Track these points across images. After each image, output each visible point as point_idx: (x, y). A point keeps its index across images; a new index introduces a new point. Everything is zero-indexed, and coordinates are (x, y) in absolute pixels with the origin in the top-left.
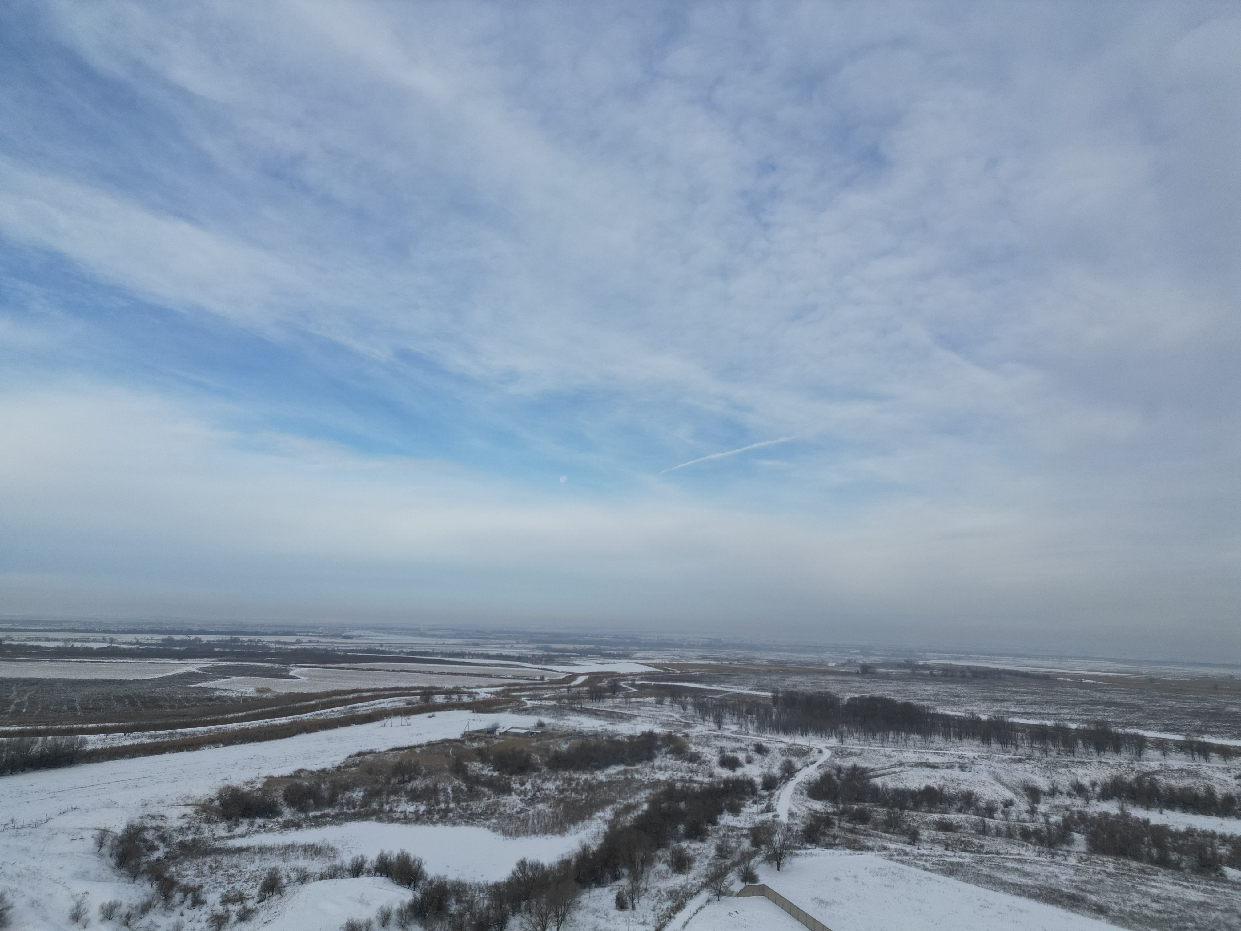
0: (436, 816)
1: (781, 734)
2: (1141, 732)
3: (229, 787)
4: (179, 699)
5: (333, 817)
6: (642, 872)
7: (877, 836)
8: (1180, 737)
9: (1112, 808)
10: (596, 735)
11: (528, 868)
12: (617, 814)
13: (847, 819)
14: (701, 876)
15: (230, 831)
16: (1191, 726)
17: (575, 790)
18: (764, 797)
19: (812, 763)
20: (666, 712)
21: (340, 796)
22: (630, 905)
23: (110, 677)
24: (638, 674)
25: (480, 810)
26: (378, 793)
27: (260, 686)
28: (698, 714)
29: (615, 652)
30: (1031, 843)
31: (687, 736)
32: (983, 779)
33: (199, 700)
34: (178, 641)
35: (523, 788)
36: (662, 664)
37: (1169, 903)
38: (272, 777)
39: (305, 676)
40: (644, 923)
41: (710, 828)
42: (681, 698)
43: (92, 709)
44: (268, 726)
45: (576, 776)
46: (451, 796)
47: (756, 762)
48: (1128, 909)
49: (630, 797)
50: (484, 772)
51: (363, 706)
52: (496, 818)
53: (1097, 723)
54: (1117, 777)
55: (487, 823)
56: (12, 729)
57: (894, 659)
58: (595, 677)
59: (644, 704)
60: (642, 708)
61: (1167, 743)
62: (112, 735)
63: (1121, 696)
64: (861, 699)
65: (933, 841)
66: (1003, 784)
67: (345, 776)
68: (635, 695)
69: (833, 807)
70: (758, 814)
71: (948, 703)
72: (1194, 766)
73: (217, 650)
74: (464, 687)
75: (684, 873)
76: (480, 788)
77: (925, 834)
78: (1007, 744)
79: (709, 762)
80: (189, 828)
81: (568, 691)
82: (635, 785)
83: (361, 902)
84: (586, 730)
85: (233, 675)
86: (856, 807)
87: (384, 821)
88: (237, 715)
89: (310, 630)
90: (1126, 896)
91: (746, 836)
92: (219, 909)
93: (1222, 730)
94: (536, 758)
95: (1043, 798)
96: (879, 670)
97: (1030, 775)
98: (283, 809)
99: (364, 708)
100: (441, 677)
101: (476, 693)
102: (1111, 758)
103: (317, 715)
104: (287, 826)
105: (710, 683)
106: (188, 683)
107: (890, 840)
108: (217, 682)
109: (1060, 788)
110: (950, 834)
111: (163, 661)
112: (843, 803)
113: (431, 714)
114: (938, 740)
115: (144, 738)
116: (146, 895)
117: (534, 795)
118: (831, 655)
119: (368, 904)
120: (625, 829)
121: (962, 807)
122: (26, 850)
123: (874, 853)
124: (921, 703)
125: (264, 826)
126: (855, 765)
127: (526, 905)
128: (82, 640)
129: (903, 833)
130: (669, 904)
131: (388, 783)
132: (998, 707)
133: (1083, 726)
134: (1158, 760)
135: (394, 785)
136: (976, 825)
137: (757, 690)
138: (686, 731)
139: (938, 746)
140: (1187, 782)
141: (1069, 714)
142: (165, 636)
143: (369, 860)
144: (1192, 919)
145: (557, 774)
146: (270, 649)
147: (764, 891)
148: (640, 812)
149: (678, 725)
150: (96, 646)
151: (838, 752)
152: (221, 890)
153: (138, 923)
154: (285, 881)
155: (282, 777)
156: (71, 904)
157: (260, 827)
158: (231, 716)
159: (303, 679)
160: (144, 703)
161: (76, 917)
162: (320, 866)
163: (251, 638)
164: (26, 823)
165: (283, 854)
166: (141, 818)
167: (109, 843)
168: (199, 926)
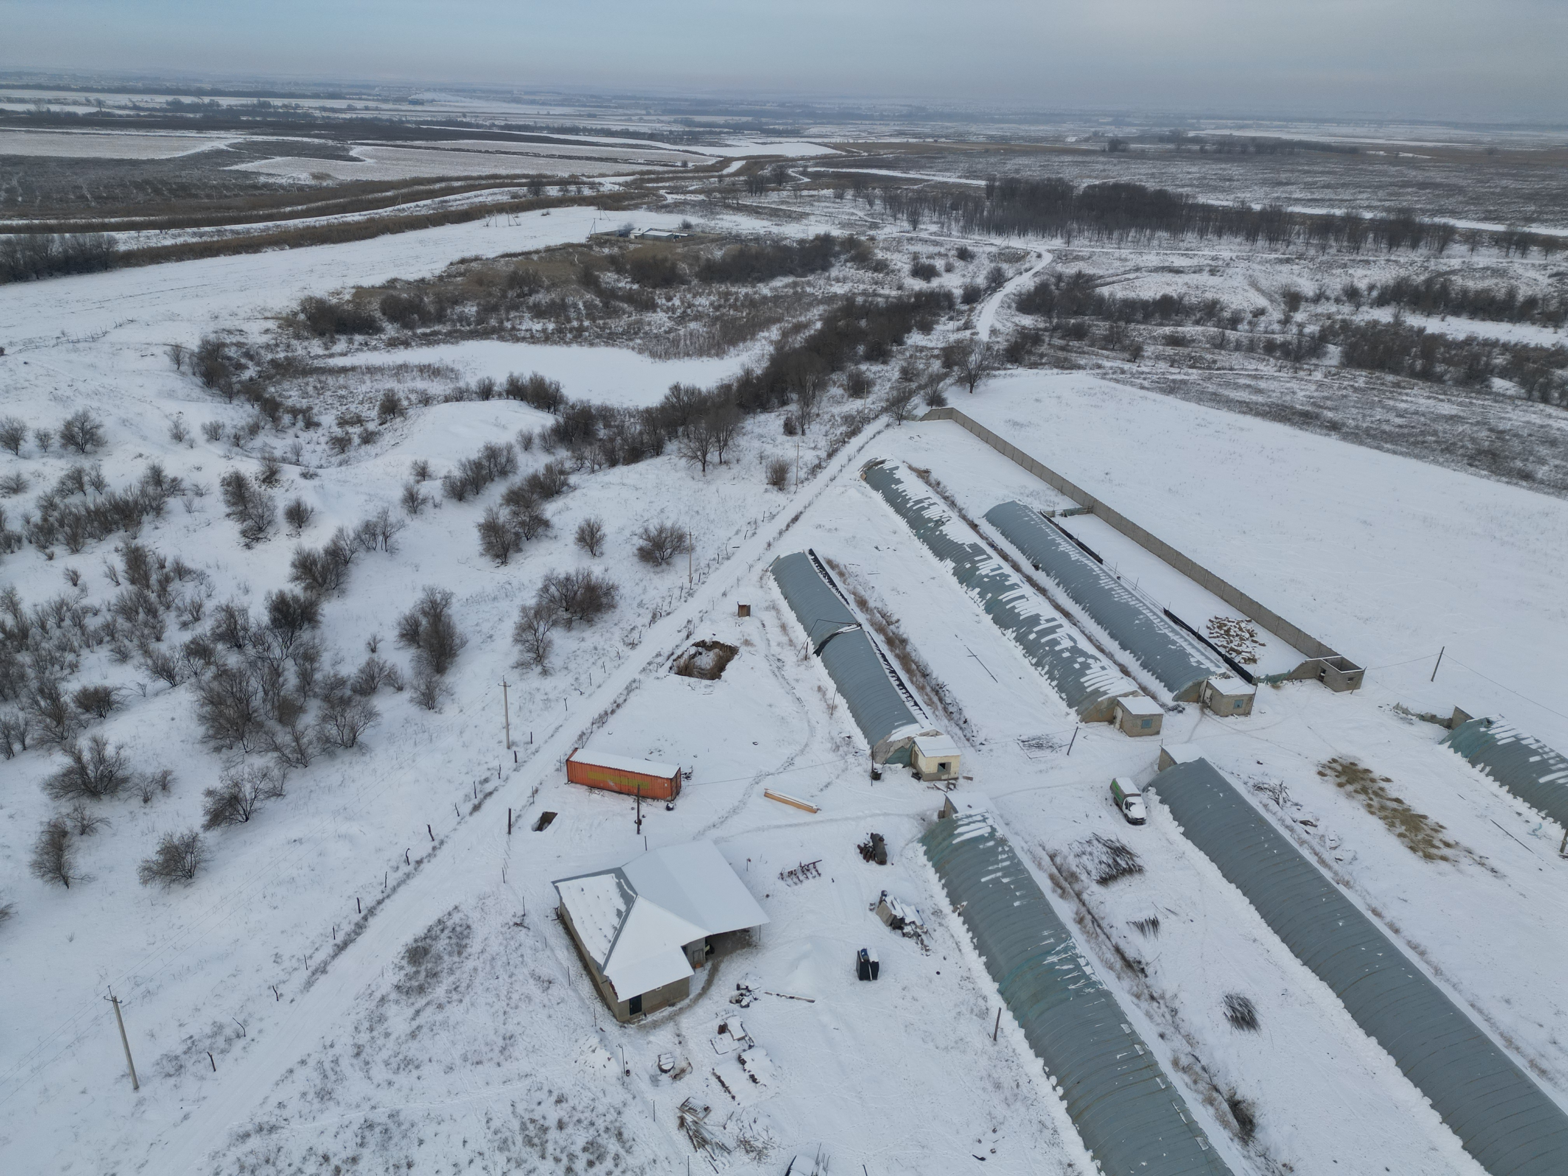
0: (569, 336)
1: (993, 235)
2: (1452, 222)
3: (311, 298)
4: (214, 187)
5: (446, 335)
6: (814, 397)
7: (1093, 353)
8: (1500, 228)
9: (1384, 315)
10: (757, 239)
11: (682, 392)
12: (785, 334)
13: (1060, 335)
14: (881, 400)
15: (327, 349)
16: (1520, 212)
17: (734, 306)
18: (961, 313)
19: (1027, 270)
20: (846, 209)
21: (449, 311)
22: (800, 431)
23: (116, 156)
24: (812, 158)
25: (621, 330)
26: (495, 308)
27: (315, 171)
28: (888, 211)
29: (781, 128)
30: (1274, 357)
31: (872, 239)
32: (1236, 284)
33: (242, 188)
34: (189, 105)
35: (670, 304)
36: (844, 144)
37: (1415, 417)
38: (361, 287)
39: (371, 158)
40: (815, 448)
41: (894, 348)
42: (867, 189)
43: (107, 198)
44: (340, 224)
45: (734, 289)
46: (584, 312)
47: (957, 271)
48: (1365, 425)
49: (801, 315)
50: (620, 285)
51: (456, 200)
52: (641, 338)
53: (1400, 211)
54: (1403, 279)
55: (631, 344)
56: (15, 222)
57: (1157, 130)
58: (754, 163)
59: (819, 199)
60: (816, 204)
61: (1481, 236)
62: (144, 233)
63: (1444, 174)
64: (1102, 187)
65: (1158, 358)
66: (1259, 290)
67: (450, 288)
68: (807, 187)
69: (1045, 322)
70: (953, 332)
71: (1215, 189)
72: (1503, 263)
73: (244, 118)
74: (583, 175)
75: (861, 398)
76: (617, 303)
77: (1149, 350)
78: (1277, 240)
79: (899, 271)
80: (277, 345)
81: (720, 181)
82: (806, 300)
83: (497, 426)
84: (744, 232)
85: (276, 155)
86: (1073, 321)
87: (508, 340)
88: (295, 208)
89: (364, 91)
90: (1368, 412)
91: (937, 357)
92: (338, 432)
93: (1559, 216)
94: (684, 267)
95: (1303, 304)
96: (1133, 146)
97: (1295, 278)
98: (384, 325)
99: (458, 202)
100: (551, 161)
101: (600, 184)
102: (1404, 255)
103: (399, 210)
104: (393, 343)
105: (906, 170)
106: (219, 165)
107: (1107, 357)
108: (257, 163)
109: (1328, 293)
110: (1181, 350)
111: (178, 133)
112: (1058, 318)
113: (545, 211)
114: (1190, 238)
115: (186, 237)
116: (249, 416)
117: (684, 312)
118: (1072, 126)
119: (504, 427)
120: (795, 351)
121: (1201, 318)
122: (92, 366)
123: (1085, 372)
124: (1180, 190)
125: (366, 344)
126: (1080, 272)
127: (684, 431)
128: (57, 101)
129: (1124, 349)
130: (844, 429)
131: (504, 296)
132: (1279, 192)
133: (1380, 215)
134: (1462, 257)
135: (512, 299)
136: (1213, 338)
137: (967, 178)
138: (871, 233)
139: (1189, 246)
140: (1489, 283)
141: (1367, 199)
142: (170, 98)
143: (498, 382)
144: (1435, 433)
145: (711, 287)
146: (316, 118)
147: (952, 415)
148: (812, 332)
149: (861, 226)
150: (81, 110)
151: (1062, 257)
152: (334, 411)
153: (251, 445)
154: (405, 403)
155: (373, 287)
156: (168, 424)
157: (361, 344)
158: (288, 209)
159: (369, 161)
160: (171, 191)
161: (178, 437)
162: (442, 387)
163: (286, 101)
164: (81, 336)
165: (397, 374)
166: (216, 332)
167: (187, 360)
168: (319, 448)
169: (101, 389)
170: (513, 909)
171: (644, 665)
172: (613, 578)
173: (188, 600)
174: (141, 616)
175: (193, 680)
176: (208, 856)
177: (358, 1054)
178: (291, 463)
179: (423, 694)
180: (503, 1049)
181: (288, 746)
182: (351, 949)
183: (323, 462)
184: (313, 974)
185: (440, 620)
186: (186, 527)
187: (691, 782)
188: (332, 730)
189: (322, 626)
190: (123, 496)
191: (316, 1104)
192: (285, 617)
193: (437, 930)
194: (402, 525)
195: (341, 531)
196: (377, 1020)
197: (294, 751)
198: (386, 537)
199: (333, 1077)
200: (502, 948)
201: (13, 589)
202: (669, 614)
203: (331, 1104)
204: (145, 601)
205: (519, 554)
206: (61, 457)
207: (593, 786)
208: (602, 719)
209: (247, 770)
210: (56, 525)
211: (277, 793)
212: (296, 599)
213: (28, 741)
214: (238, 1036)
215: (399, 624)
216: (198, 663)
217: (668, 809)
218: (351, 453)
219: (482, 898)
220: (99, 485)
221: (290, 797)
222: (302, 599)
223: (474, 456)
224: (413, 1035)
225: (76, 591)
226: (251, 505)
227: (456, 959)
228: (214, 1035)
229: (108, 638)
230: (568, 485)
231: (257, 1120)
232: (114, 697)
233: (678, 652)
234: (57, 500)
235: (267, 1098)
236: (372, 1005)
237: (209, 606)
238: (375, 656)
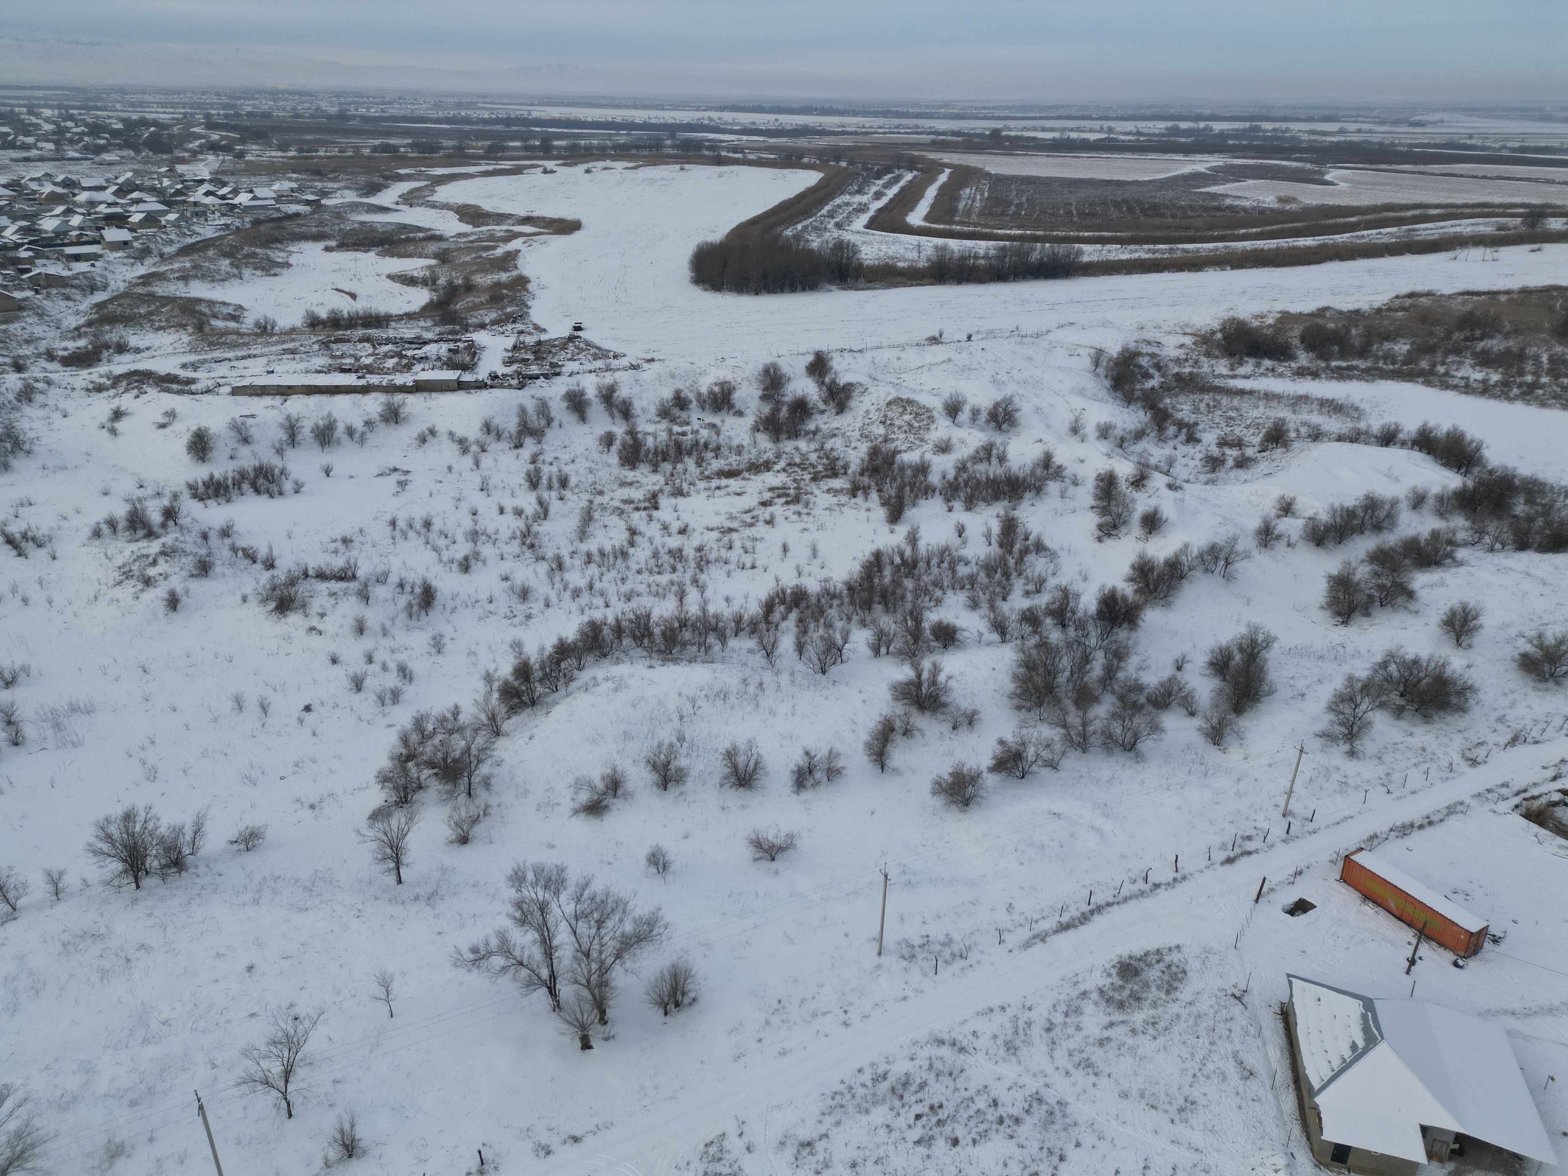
0: (1516, 391)
3: (1234, 319)
4: (1182, 207)
5: (1363, 371)
15: (1232, 370)
21: (1375, 347)
26: (1431, 350)
27: (1282, 194)
33: (1206, 209)
34: (1185, 130)
38: (1288, 313)
39: (1345, 181)
43: (1088, 214)
44: (1289, 248)
46: (1546, 367)
51: (1427, 229)
56: (1013, 232)
62: (1108, 247)
67: (1386, 322)
73: (1231, 142)
80: (1186, 360)
83: (1388, 476)
85: (1249, 177)
87: (1435, 386)
88: (1250, 230)
89: (1362, 113)
92: (1215, 451)
98: (1298, 353)
99: (1427, 231)
103: (1357, 237)
104: (1301, 373)
106: (1194, 187)
108: (1229, 186)
111: (1166, 156)
113: (1536, 246)
115: (1141, 252)
116: (1140, 422)
119: (1396, 479)
122: (1030, 358)
125: (1273, 370)
128: (1078, 130)
131: (1448, 337)
135: (1456, 342)
142: (1170, 124)
143: (1406, 430)
146: (1302, 141)
150: (1093, 137)
152: (1218, 431)
153: (1131, 449)
154: (1293, 435)
155: (1301, 313)
156: (1071, 417)
157: (1267, 369)
158: (1243, 231)
159: (1343, 185)
160: (1143, 210)
161: (1075, 430)
162: (1339, 425)
163: (1277, 125)
164: (1029, 332)
165: (1294, 405)
166: (1137, 342)
167: (1104, 363)
168: (1192, 463)
169: (1029, 379)
170: (1235, 979)
171: (1481, 789)
172: (1474, 677)
173: (1036, 573)
174: (998, 576)
175: (1019, 642)
176: (984, 794)
177: (1048, 1030)
178: (1161, 472)
179: (1213, 728)
180: (1181, 1110)
181: (1075, 728)
182: (1071, 934)
183: (1191, 477)
184: (1034, 937)
185: (1254, 660)
186: (1056, 510)
187: (1497, 948)
188: (1117, 728)
189: (1140, 631)
190: (1017, 472)
191: (1002, 1051)
192: (1110, 612)
193: (1153, 958)
194: (1247, 556)
195: (1186, 546)
196: (1073, 1010)
197: (1079, 734)
198: (1227, 563)
199: (1022, 1037)
200: (1212, 1011)
201: (918, 527)
202: (1536, 742)
203: (1014, 1059)
204: (1005, 564)
205: (1365, 619)
206: (983, 430)
207: (1368, 897)
208: (1405, 830)
209: (1036, 735)
210: (962, 484)
211: (1053, 765)
212: (1124, 598)
213: (891, 649)
214: (961, 956)
215: (1212, 652)
216: (1028, 629)
217: (1456, 964)
218: (1221, 474)
219: (1207, 951)
220: (1002, 459)
221: (1063, 774)
222: (1130, 600)
223: (1350, 502)
224: (1102, 1042)
225: (959, 541)
226: (1114, 503)
227: (1163, 995)
228: (944, 945)
229: (968, 586)
230: (1453, 558)
231: (954, 1035)
232: (958, 636)
233: (1535, 792)
234: (969, 465)
235: (966, 1021)
236: (1075, 994)
237: (1052, 583)
238: (1179, 674)
